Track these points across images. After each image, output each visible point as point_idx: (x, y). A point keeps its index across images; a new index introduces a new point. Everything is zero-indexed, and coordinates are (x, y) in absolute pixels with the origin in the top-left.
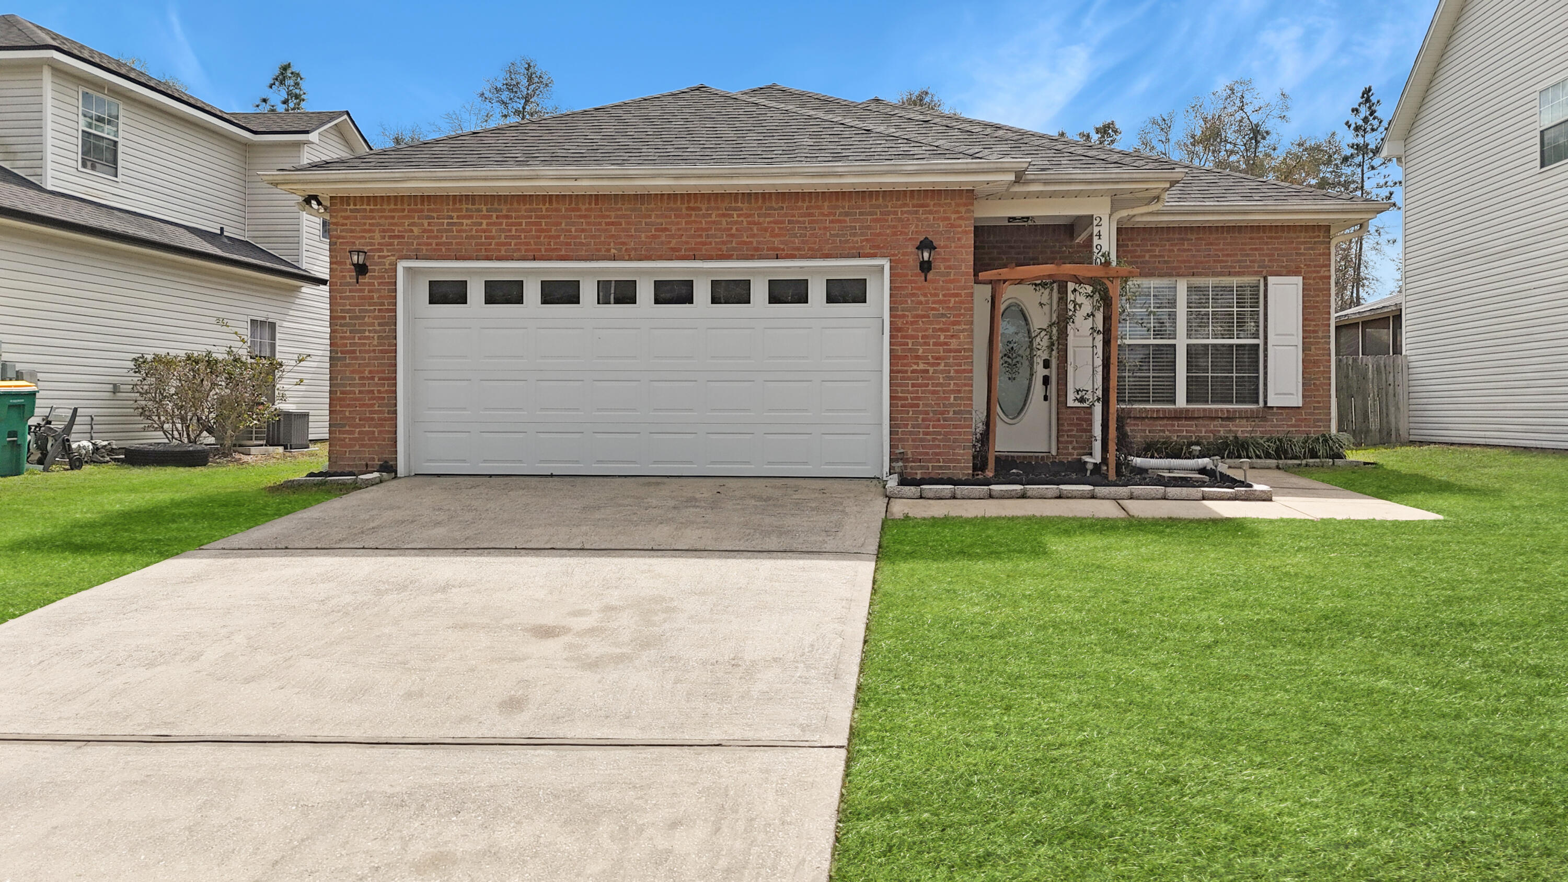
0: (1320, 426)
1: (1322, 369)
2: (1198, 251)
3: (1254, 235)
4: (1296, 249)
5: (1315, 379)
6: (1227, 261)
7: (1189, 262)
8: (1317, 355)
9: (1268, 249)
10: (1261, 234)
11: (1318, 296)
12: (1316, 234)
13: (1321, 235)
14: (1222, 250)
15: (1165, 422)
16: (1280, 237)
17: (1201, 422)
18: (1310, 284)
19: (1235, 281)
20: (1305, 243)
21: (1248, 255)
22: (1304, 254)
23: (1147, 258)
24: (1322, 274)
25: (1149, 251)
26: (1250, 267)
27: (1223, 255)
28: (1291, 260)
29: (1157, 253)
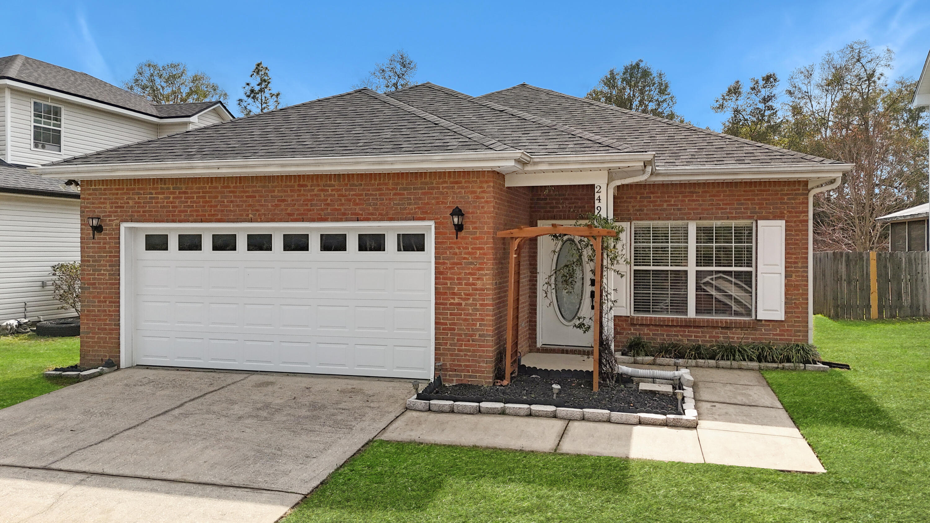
0: (799, 336)
1: (801, 291)
2: (703, 201)
3: (748, 189)
4: (780, 199)
5: (795, 299)
6: (726, 209)
7: (697, 209)
8: (797, 281)
9: (758, 199)
10: (753, 188)
11: (798, 235)
12: (797, 187)
13: (801, 188)
14: (723, 200)
15: (678, 328)
16: (769, 190)
17: (706, 330)
18: (791, 226)
19: (733, 223)
20: (788, 194)
21: (742, 204)
22: (787, 203)
23: (665, 207)
24: (801, 218)
25: (666, 201)
26: (744, 213)
27: (724, 204)
28: (777, 208)
29: (673, 203)
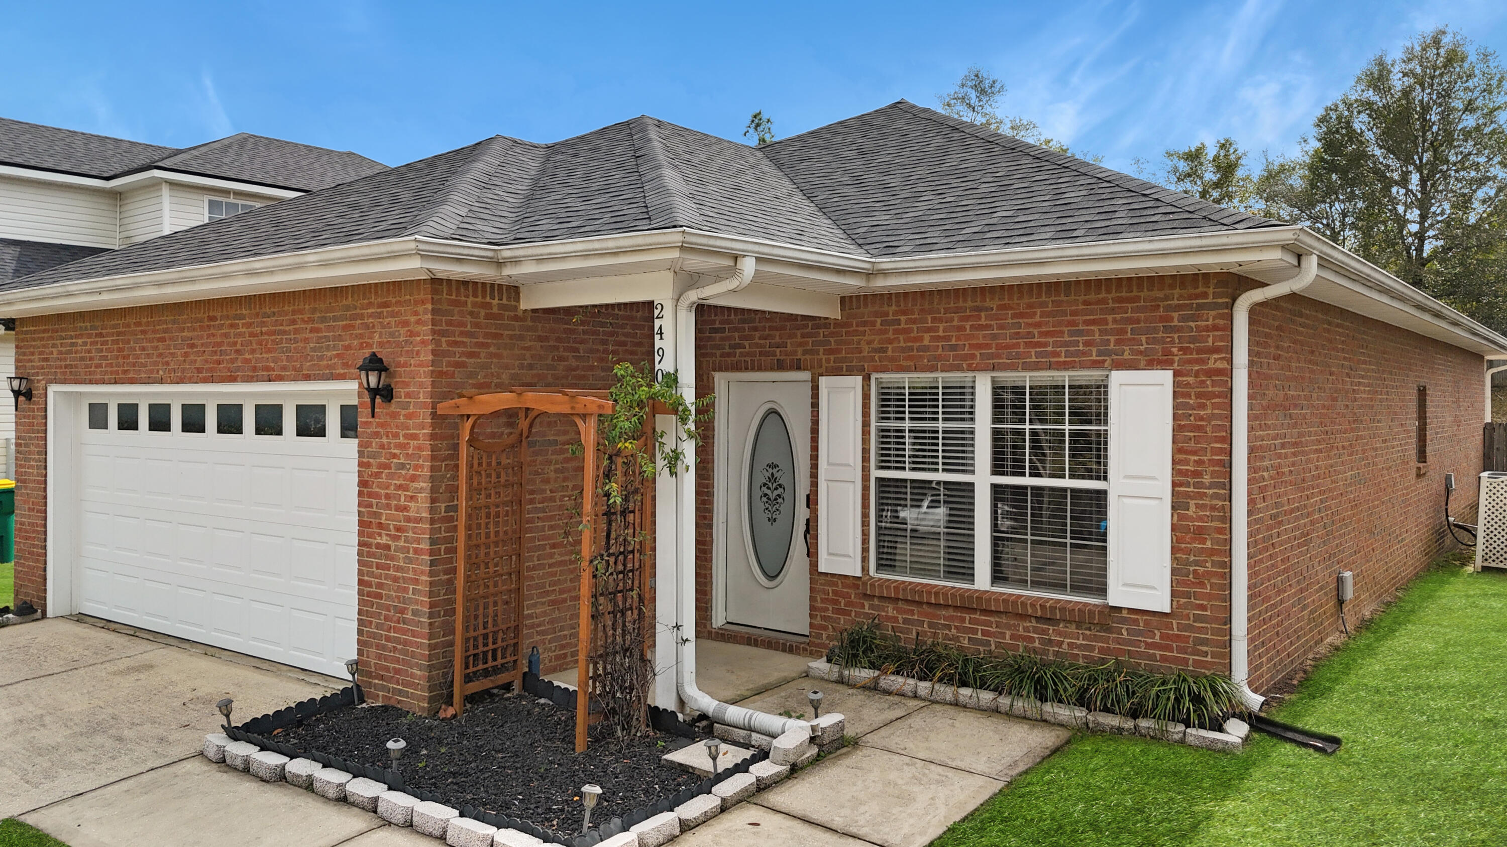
0: (1206, 654)
1: (1209, 544)
2: (1001, 327)
3: (1092, 297)
4: (1162, 319)
5: (1196, 563)
6: (1046, 345)
7: (988, 346)
8: (1200, 519)
9: (1115, 321)
10: (1103, 295)
11: (1203, 406)
12: (1201, 289)
13: (1211, 291)
14: (1038, 325)
15: (951, 612)
16: (1136, 299)
17: (1004, 620)
18: (1188, 385)
19: (1065, 377)
20: (1178, 308)
21: (1080, 333)
22: (1177, 329)
23: (926, 342)
24: (1211, 365)
25: (929, 330)
26: (1084, 354)
27: (1042, 334)
28: (1155, 341)
29: (941, 333)
